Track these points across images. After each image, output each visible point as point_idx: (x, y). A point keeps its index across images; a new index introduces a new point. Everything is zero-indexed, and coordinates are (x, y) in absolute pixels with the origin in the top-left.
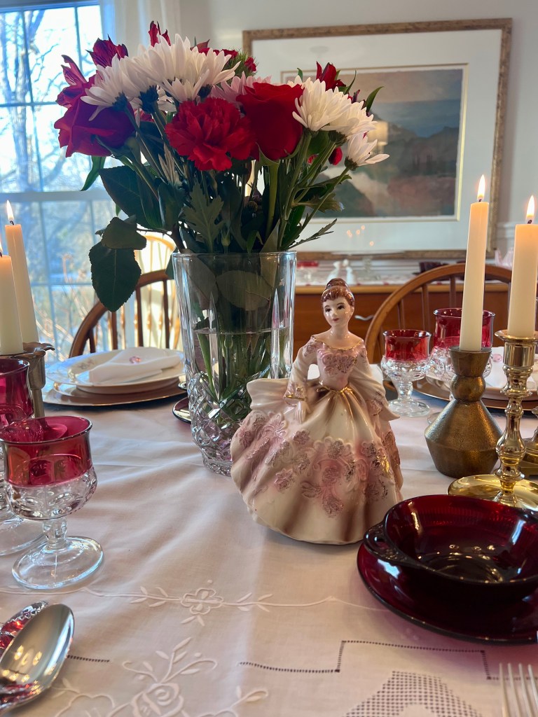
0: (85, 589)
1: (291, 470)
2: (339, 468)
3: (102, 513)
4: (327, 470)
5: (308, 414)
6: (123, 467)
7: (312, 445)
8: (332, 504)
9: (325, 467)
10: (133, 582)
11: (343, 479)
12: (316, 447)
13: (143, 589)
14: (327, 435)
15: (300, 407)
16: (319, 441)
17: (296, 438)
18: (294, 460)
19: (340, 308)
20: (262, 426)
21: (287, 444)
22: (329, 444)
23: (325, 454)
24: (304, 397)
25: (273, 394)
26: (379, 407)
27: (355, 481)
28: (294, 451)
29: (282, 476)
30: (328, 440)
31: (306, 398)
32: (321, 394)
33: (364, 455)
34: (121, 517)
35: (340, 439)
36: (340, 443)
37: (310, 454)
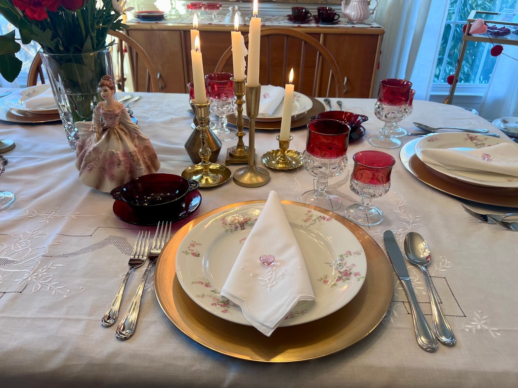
0: (4, 211)
1: (93, 163)
2: (114, 163)
3: (20, 181)
4: (109, 164)
5: (99, 139)
6: (37, 158)
7: (101, 153)
8: (112, 177)
9: (108, 162)
10: (25, 209)
11: (116, 167)
12: (103, 154)
13: (27, 211)
14: (108, 148)
15: (95, 136)
16: (104, 151)
17: (93, 150)
18: (94, 159)
19: (105, 91)
20: (84, 143)
21: (90, 152)
22: (108, 152)
23: (108, 156)
24: (97, 131)
25: (85, 129)
26: (136, 135)
27: (122, 168)
28: (93, 156)
29: (90, 166)
30: (108, 151)
31: (98, 132)
32: (104, 130)
33: (127, 157)
34: (29, 182)
35: (113, 150)
36: (113, 152)
37: (101, 157)
